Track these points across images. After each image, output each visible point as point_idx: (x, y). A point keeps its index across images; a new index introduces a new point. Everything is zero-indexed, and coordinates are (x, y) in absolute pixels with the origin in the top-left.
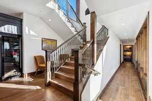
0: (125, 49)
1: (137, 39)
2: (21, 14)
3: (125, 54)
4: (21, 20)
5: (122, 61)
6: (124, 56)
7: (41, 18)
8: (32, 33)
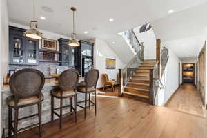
0: (185, 69)
1: (199, 57)
2: (94, 39)
3: (184, 74)
4: (93, 45)
5: (181, 82)
6: (184, 76)
7: (106, 41)
8: (101, 55)
